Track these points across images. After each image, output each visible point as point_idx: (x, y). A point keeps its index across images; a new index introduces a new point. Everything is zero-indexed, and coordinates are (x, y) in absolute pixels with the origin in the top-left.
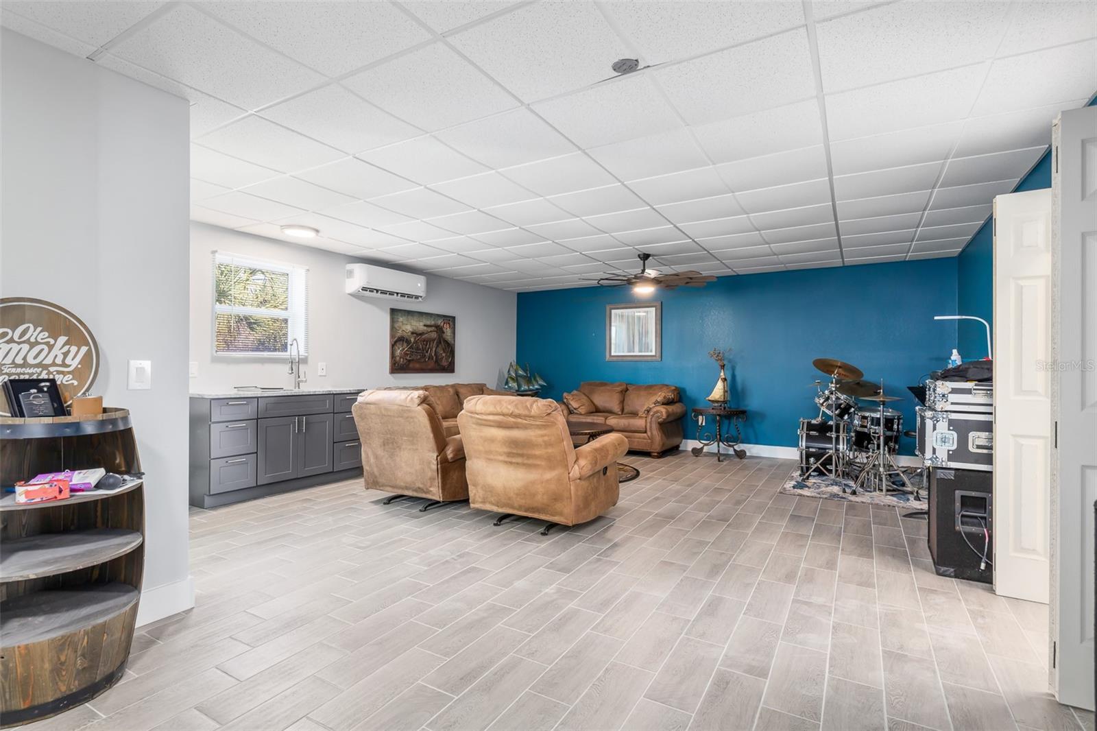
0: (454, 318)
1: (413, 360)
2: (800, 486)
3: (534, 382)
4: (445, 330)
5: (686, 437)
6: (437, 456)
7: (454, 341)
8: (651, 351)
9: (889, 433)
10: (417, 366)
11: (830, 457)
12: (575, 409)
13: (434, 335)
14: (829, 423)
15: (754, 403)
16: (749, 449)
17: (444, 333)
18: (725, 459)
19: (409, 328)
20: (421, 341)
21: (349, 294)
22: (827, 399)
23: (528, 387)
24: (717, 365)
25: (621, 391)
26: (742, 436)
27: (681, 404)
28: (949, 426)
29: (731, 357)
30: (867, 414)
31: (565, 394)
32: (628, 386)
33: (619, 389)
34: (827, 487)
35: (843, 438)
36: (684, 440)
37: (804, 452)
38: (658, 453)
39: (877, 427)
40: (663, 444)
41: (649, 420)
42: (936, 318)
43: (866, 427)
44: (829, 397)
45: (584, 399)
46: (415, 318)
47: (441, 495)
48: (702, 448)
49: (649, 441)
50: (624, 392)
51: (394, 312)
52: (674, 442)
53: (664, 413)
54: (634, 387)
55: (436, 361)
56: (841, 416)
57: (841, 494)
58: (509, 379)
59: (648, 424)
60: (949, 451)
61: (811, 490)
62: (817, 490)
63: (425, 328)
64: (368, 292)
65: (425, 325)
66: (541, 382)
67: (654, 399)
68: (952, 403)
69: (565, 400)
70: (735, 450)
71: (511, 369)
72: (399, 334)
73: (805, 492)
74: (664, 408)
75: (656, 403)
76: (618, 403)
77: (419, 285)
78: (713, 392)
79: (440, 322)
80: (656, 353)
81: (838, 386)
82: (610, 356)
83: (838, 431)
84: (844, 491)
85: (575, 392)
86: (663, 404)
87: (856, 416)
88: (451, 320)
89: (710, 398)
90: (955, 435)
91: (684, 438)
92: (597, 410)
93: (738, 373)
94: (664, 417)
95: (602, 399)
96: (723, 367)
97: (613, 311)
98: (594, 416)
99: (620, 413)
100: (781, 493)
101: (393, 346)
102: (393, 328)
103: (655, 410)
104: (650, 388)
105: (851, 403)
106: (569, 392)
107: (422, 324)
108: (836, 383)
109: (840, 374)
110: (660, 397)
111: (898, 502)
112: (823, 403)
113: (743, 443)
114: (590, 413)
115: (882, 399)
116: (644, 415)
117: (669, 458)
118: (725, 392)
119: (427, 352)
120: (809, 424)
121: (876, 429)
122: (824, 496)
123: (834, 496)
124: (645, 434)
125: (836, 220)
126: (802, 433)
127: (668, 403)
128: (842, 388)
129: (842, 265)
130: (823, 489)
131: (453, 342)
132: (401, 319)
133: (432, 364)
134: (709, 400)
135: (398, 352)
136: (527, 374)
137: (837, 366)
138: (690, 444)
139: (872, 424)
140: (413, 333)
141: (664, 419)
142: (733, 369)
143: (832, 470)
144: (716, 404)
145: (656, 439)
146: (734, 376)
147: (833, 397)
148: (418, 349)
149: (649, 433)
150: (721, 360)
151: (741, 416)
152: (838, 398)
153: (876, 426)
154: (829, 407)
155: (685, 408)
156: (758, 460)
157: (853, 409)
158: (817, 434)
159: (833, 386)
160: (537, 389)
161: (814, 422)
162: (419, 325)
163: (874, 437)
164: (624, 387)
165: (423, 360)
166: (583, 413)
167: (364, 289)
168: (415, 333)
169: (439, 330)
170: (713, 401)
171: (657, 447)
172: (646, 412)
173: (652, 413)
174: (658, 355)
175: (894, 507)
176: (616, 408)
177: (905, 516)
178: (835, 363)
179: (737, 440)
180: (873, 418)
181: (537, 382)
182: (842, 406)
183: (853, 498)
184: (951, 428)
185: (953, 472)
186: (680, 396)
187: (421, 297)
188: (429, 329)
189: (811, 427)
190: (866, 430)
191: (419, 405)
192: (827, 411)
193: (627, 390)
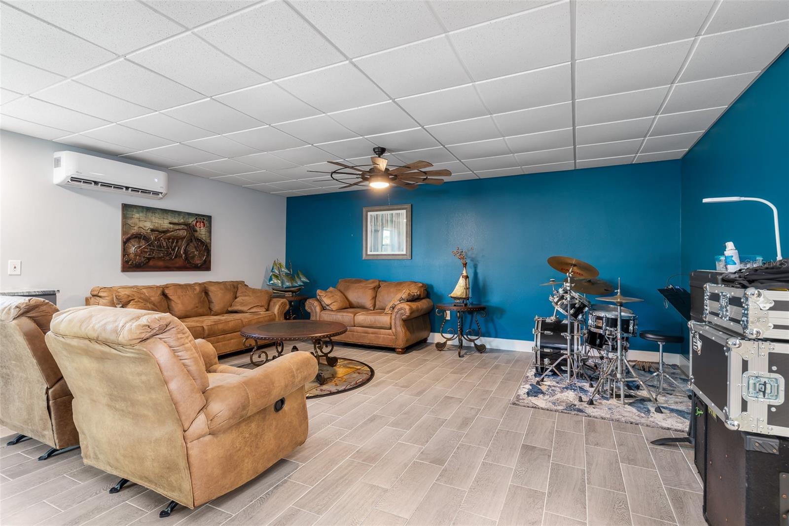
0: (210, 218)
1: (154, 258)
2: (535, 391)
3: (297, 280)
4: (198, 229)
5: (433, 330)
6: (48, 389)
7: (211, 240)
8: (403, 251)
9: (626, 335)
10: (161, 263)
11: (565, 360)
12: (328, 305)
13: (183, 233)
14: (563, 322)
15: (494, 299)
16: (490, 343)
17: (196, 231)
18: (466, 354)
19: (148, 225)
20: (164, 239)
21: (57, 185)
22: (562, 298)
23: (292, 284)
24: (460, 263)
25: (374, 288)
26: (483, 330)
27: (428, 299)
28: (771, 364)
29: (474, 256)
30: (602, 314)
31: (318, 291)
32: (380, 283)
33: (372, 286)
34: (562, 392)
35: (578, 338)
36: (431, 334)
37: (539, 352)
38: (401, 349)
39: (612, 329)
40: (407, 341)
41: (393, 317)
42: (705, 200)
43: (601, 328)
44: (563, 296)
45: (338, 296)
46: (157, 215)
47: (57, 441)
48: (445, 343)
49: (394, 337)
50: (376, 289)
51: (126, 207)
52: (422, 335)
53: (407, 310)
54: (386, 284)
55: (186, 259)
56: (575, 315)
57: (577, 402)
58: (273, 277)
59: (393, 321)
60: (770, 406)
61: (547, 397)
62: (552, 398)
63: (171, 226)
64: (82, 183)
65: (170, 223)
66: (304, 279)
67: (399, 296)
68: (776, 327)
69: (318, 297)
70: (475, 344)
71: (275, 267)
72: (133, 231)
73: (540, 401)
74: (408, 305)
75: (401, 300)
76: (371, 298)
77: (156, 180)
78: (455, 289)
79: (191, 220)
80: (406, 252)
81: (573, 285)
82: (367, 254)
83: (572, 331)
84: (581, 400)
85: (331, 289)
86: (408, 301)
87: (590, 316)
88: (207, 220)
89: (452, 295)
90: (782, 381)
91: (431, 332)
92: (350, 306)
93: (479, 271)
94: (408, 314)
95: (357, 295)
96: (465, 265)
97: (369, 214)
98: (344, 312)
99: (372, 308)
100: (514, 404)
101: (125, 243)
102: (125, 224)
103: (399, 307)
104: (399, 284)
105: (586, 303)
106: (325, 289)
107: (166, 221)
108: (571, 283)
109: (574, 273)
110: (404, 294)
111: (638, 416)
112: (558, 302)
113: (484, 336)
114: (342, 309)
115: (619, 300)
116: (390, 312)
117: (414, 354)
118: (467, 289)
119: (174, 250)
120: (544, 322)
121: (611, 331)
122: (560, 408)
123: (571, 407)
124: (390, 331)
125: (573, 99)
126: (537, 332)
127: (413, 299)
128: (578, 286)
129: (573, 169)
130: (559, 396)
131: (208, 241)
132: (137, 215)
133: (180, 262)
134: (451, 297)
135: (132, 250)
136: (290, 271)
137: (572, 265)
138: (437, 338)
139: (607, 325)
140: (152, 230)
141: (408, 316)
142: (475, 267)
143: (567, 371)
144: (458, 301)
145: (399, 334)
146: (476, 274)
147: (568, 297)
148: (160, 246)
149: (393, 329)
150: (463, 258)
151: (482, 312)
152: (573, 298)
153: (611, 327)
154: (565, 307)
155: (432, 304)
156: (496, 354)
157: (587, 309)
158: (552, 334)
159: (567, 285)
160: (300, 286)
161: (548, 320)
162: (164, 223)
163: (609, 338)
164: (377, 284)
165: (168, 258)
166: (334, 310)
167: (73, 179)
168: (157, 231)
169: (191, 229)
170: (455, 298)
171: (401, 343)
172: (391, 309)
173: (396, 310)
174: (408, 253)
175: (637, 424)
176: (369, 304)
177: (653, 442)
178: (570, 262)
179: (479, 334)
180: (608, 318)
181: (300, 279)
182: (577, 306)
183: (590, 410)
184: (774, 368)
185: (777, 441)
186: (428, 292)
187: (161, 193)
188: (177, 227)
189: (545, 326)
190: (601, 332)
191: (14, 319)
192: (561, 310)
193: (379, 287)
